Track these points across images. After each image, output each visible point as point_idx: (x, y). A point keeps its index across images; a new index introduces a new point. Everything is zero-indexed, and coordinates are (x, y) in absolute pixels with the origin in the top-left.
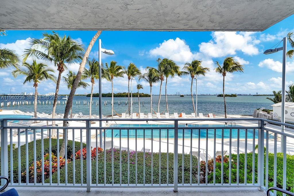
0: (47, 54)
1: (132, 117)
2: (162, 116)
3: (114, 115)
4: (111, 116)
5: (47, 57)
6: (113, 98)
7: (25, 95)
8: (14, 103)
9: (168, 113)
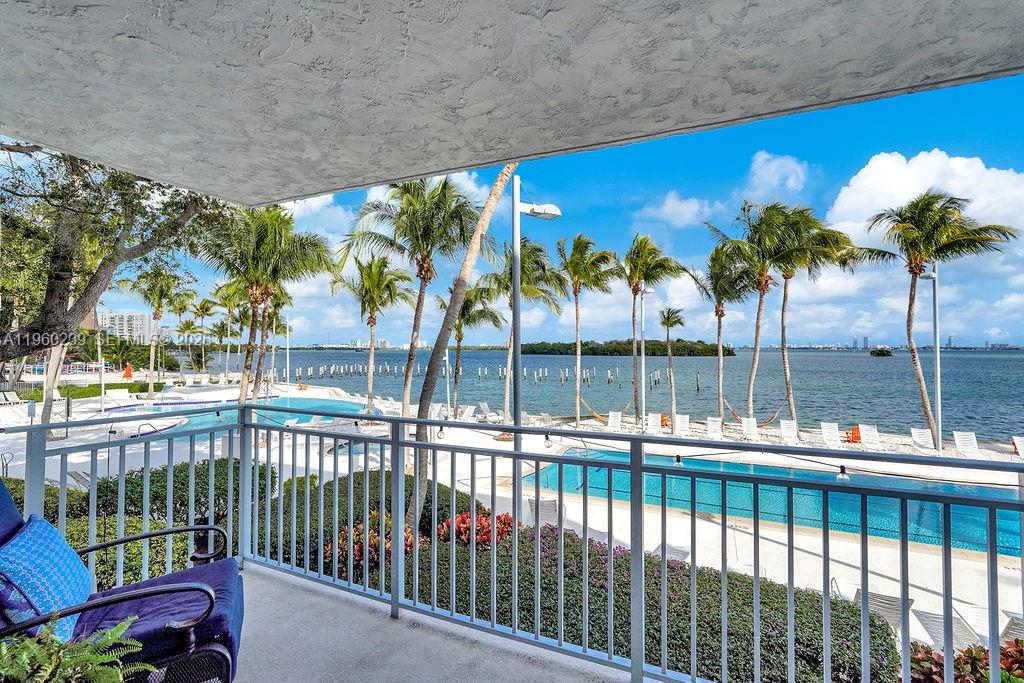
0: (391, 236)
1: (645, 427)
2: (763, 431)
3: (582, 418)
4: (574, 419)
5: (392, 243)
6: (579, 357)
7: (359, 346)
8: (333, 369)
9: (794, 423)
